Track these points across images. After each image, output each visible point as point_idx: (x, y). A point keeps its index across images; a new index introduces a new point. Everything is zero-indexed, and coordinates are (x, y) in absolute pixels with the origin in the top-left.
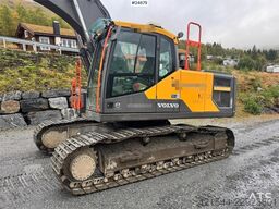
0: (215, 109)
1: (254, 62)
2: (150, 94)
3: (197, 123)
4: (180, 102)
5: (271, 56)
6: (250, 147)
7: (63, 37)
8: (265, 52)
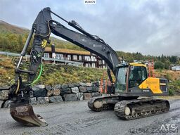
1: (164, 64)
2: (141, 87)
3: (157, 98)
4: (149, 89)
5: (174, 60)
6: (176, 109)
7: (56, 53)
8: (169, 58)
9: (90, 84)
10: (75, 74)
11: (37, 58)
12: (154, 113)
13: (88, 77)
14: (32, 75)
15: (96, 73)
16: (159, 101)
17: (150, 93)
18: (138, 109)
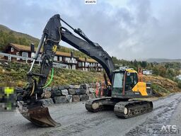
0: (146, 94)
3: (146, 99)
4: (139, 92)
9: (78, 87)
10: (63, 76)
11: (49, 62)
12: (142, 112)
13: (75, 80)
14: (44, 78)
15: (81, 75)
16: (146, 102)
17: (140, 95)
18: (132, 109)
